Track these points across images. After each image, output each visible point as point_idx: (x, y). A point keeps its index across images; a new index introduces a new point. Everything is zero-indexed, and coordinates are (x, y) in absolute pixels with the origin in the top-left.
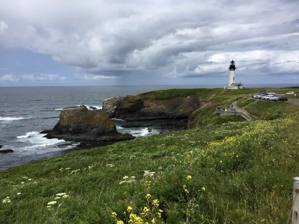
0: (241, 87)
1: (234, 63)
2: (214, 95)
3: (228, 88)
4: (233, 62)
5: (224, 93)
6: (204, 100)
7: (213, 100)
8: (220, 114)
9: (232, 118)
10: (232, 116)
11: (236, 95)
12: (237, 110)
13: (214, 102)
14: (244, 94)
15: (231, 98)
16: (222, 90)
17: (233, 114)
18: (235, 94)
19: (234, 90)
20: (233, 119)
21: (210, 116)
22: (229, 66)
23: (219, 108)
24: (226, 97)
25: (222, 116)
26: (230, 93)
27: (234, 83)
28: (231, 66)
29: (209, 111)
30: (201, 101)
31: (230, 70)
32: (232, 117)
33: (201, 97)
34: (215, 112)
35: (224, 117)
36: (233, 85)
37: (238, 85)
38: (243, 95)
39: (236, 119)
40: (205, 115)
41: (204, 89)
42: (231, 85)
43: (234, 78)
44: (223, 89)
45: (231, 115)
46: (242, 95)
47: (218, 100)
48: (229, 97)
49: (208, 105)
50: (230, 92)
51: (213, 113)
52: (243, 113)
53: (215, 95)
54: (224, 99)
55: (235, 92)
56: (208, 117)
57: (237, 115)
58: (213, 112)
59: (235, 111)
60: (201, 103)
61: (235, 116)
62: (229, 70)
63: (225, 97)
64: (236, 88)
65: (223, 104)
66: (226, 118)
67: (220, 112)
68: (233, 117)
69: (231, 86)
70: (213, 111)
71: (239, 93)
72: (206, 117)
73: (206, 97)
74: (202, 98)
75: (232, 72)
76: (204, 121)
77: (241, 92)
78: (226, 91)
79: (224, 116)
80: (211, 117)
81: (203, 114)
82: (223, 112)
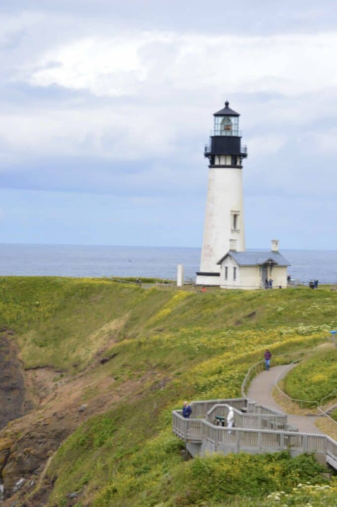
0: (279, 279)
1: (233, 119)
2: (114, 325)
3: (201, 280)
4: (227, 114)
5: (183, 311)
6: (47, 353)
7: (125, 359)
8: (199, 445)
9: (273, 472)
10: (270, 458)
11: (258, 327)
12: (293, 422)
13: (127, 371)
14: (306, 324)
15: (232, 349)
16: (168, 295)
17: (274, 449)
18: (253, 322)
19: (240, 292)
20: (276, 478)
21: (134, 458)
22: (208, 143)
23: (187, 412)
24: (203, 340)
25: (218, 460)
26: (217, 311)
27: (239, 249)
28: (215, 139)
29: (123, 430)
30: (30, 363)
31: (212, 165)
32: (268, 468)
33: (31, 335)
34: (166, 438)
35: (227, 467)
36: (229, 264)
37: (262, 261)
38: (302, 328)
39: (294, 474)
40: (97, 452)
41: (48, 284)
42: (220, 263)
43: (235, 216)
44: (166, 288)
45: (261, 452)
46: (297, 333)
47: (155, 360)
48: (221, 342)
49: (88, 394)
50: (218, 305)
51: (151, 442)
52: (329, 441)
53: (122, 323)
54: (193, 355)
55: (249, 311)
56: (121, 469)
57: (297, 452)
58: (147, 436)
59: (282, 427)
60: (30, 374)
61: (284, 456)
62: (207, 161)
63: (195, 342)
64: (250, 281)
65: (204, 389)
66: (236, 473)
67: (194, 435)
68: (278, 467)
69: (216, 269)
70: (151, 430)
71: (277, 318)
72: (105, 469)
73: (62, 334)
74: (34, 341)
75: (225, 177)
76: (97, 496)
77: (287, 309)
78: (191, 302)
79: (226, 460)
80: (141, 469)
81: (86, 446)
82: (219, 435)
